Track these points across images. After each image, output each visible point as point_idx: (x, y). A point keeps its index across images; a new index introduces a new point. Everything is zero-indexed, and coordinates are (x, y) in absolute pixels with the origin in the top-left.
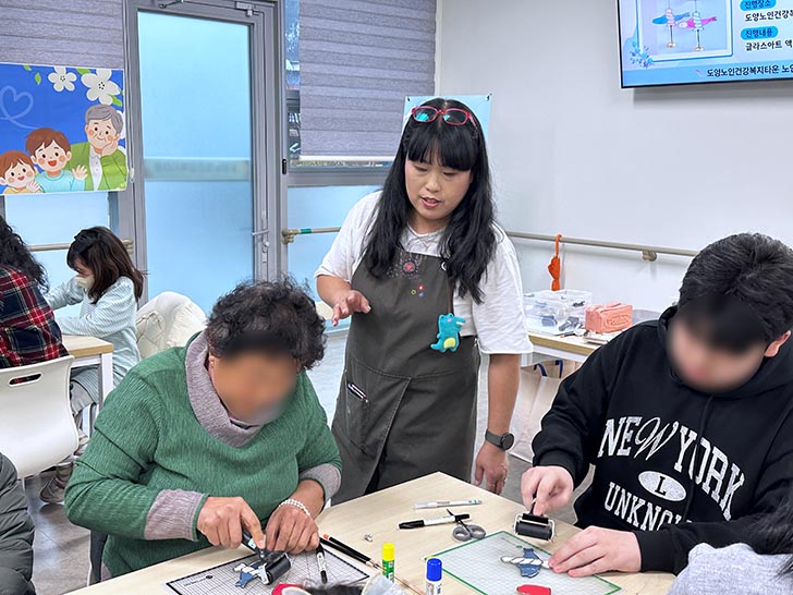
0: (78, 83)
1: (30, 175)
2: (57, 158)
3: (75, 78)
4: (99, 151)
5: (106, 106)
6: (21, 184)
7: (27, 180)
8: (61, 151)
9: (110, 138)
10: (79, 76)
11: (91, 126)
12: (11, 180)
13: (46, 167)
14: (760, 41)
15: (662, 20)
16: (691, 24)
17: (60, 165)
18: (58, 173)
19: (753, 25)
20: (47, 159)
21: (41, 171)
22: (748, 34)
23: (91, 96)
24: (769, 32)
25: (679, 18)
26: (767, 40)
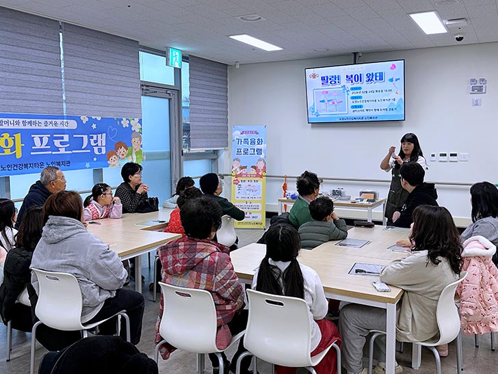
0: (129, 124)
1: (116, 159)
2: (124, 153)
4: (135, 149)
7: (116, 161)
8: (125, 150)
9: (138, 145)
11: (133, 140)
12: (111, 162)
13: (121, 156)
14: (357, 109)
15: (323, 101)
16: (333, 103)
17: (125, 155)
18: (124, 158)
19: (355, 104)
20: (121, 153)
22: (353, 107)
24: (360, 107)
25: (329, 101)
26: (359, 109)
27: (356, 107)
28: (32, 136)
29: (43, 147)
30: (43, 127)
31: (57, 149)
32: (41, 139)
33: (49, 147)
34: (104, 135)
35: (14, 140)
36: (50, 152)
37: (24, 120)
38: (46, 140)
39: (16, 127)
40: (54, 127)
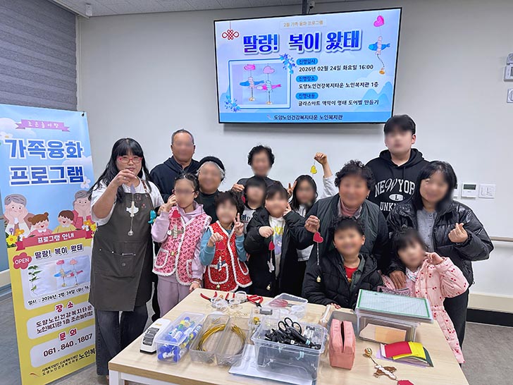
14: (307, 101)
15: (246, 84)
16: (265, 88)
19: (303, 91)
22: (300, 96)
24: (313, 96)
25: (256, 83)
26: (311, 100)
27: (305, 96)
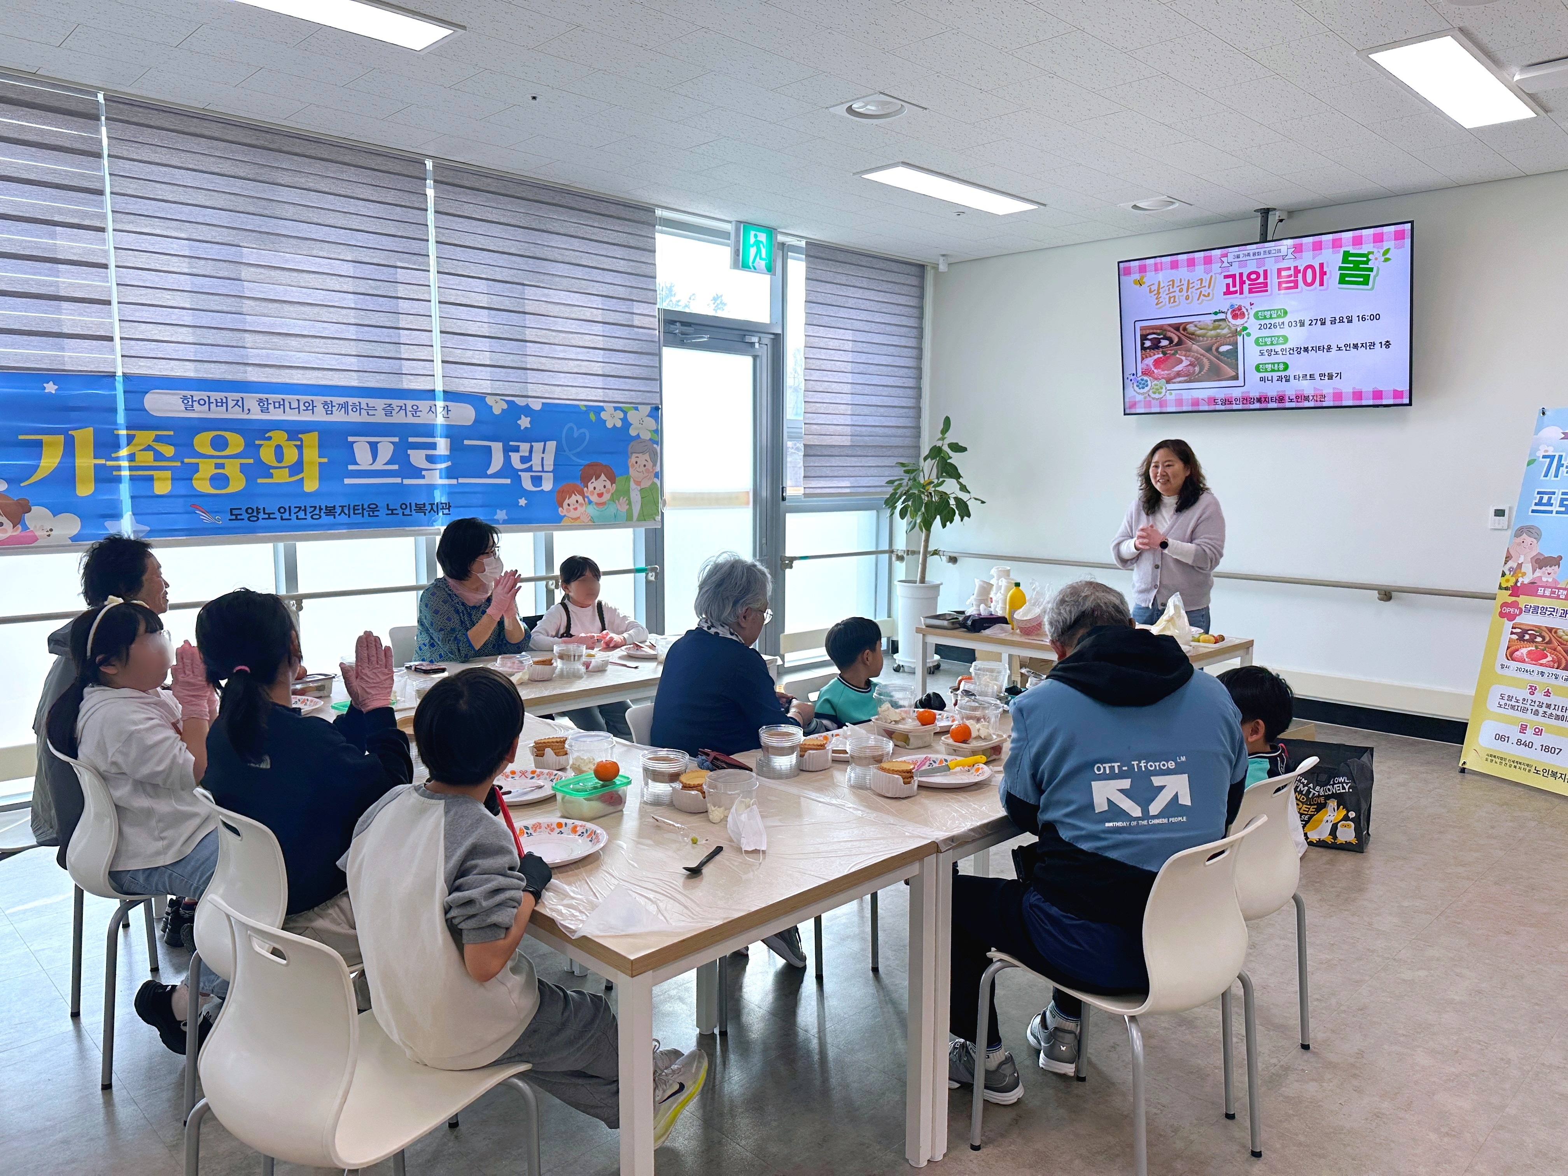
1: (582, 505)
2: (604, 490)
3: (621, 415)
4: (638, 483)
5: (645, 441)
6: (574, 514)
7: (581, 509)
8: (608, 483)
9: (648, 471)
10: (625, 413)
11: (633, 459)
12: (568, 511)
13: (594, 498)
17: (606, 497)
18: (603, 504)
20: (597, 491)
21: (590, 502)
23: (633, 432)
28: (350, 439)
29: (379, 465)
30: (380, 417)
31: (417, 473)
32: (374, 447)
33: (396, 467)
34: (552, 445)
35: (300, 448)
36: (398, 480)
37: (328, 399)
38: (386, 448)
39: (307, 417)
40: (410, 420)
